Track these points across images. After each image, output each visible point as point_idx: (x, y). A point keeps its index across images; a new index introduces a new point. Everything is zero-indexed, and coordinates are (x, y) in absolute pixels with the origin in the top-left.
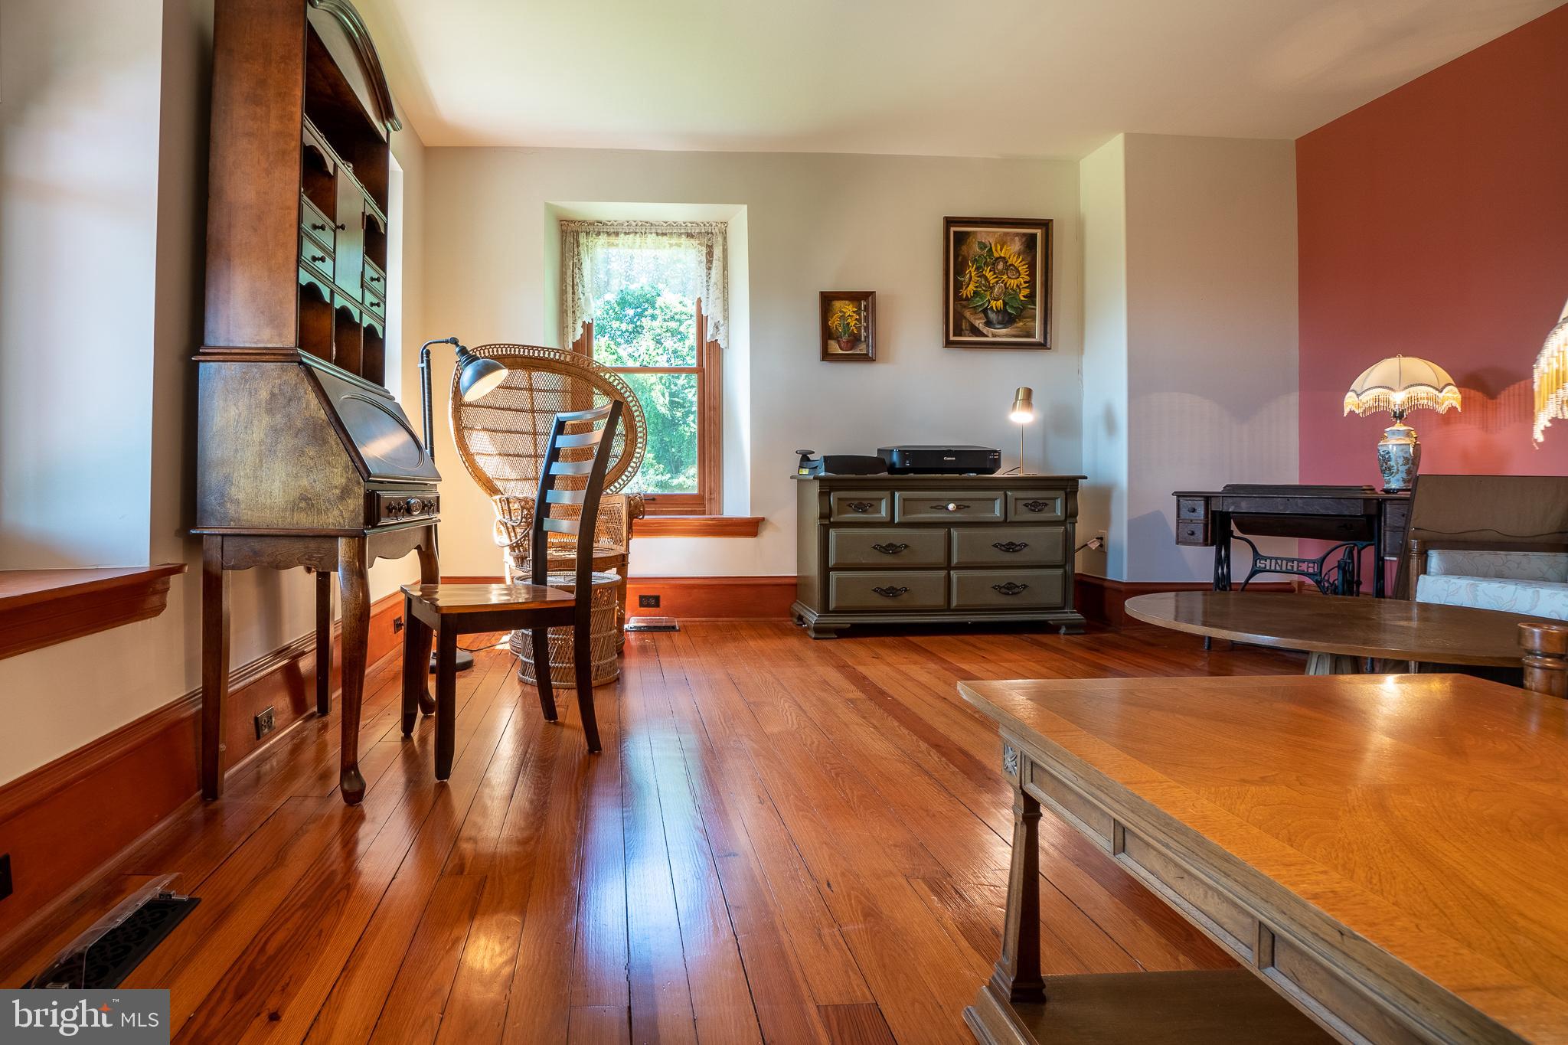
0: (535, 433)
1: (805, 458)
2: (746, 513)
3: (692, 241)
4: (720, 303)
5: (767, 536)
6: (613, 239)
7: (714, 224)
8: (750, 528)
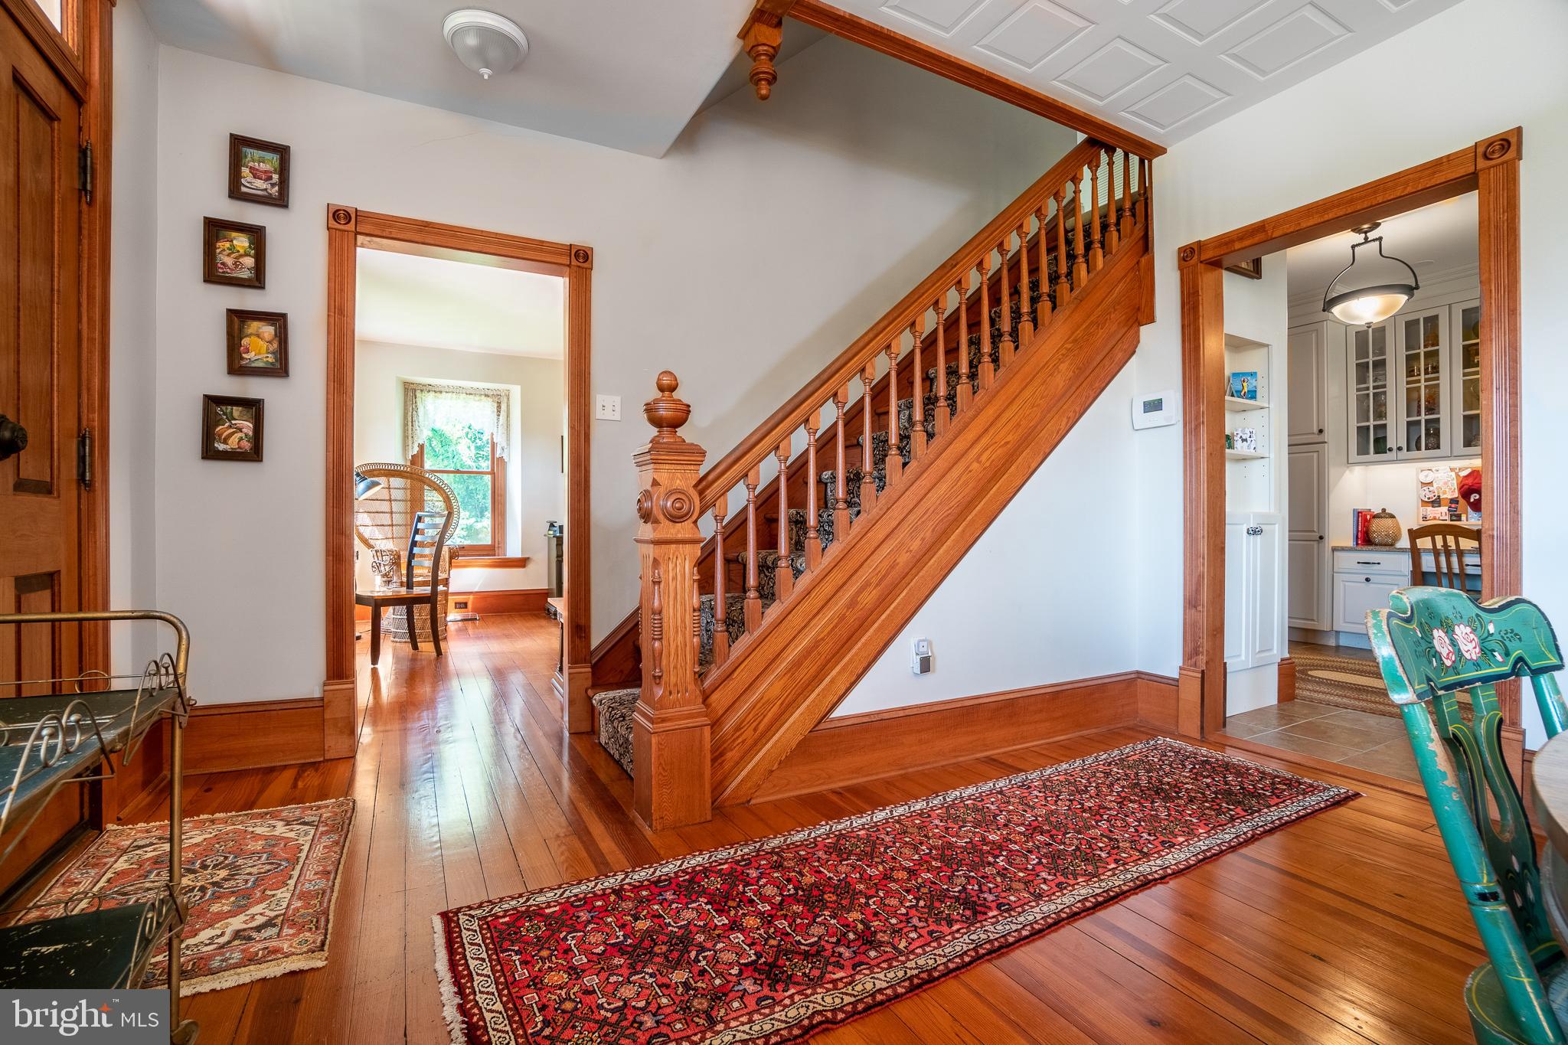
0: (392, 513)
1: (552, 525)
2: (519, 555)
3: (489, 399)
4: (505, 436)
5: (531, 567)
6: (438, 394)
7: (501, 392)
8: (522, 563)
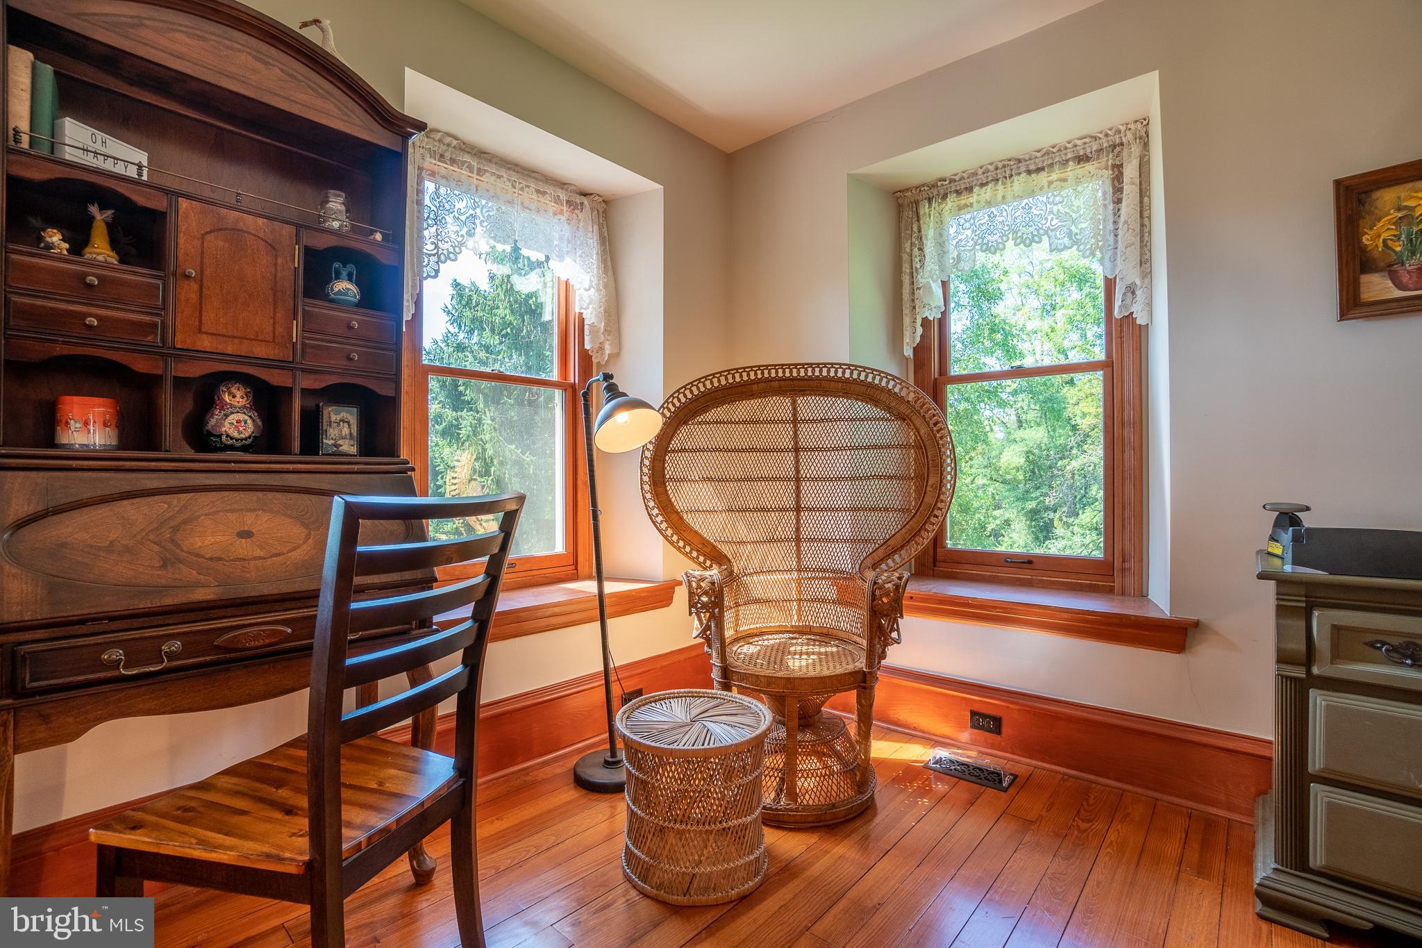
3: (1090, 167)
5: (1204, 655)
6: (964, 200)
7: (1123, 128)
8: (1176, 636)
